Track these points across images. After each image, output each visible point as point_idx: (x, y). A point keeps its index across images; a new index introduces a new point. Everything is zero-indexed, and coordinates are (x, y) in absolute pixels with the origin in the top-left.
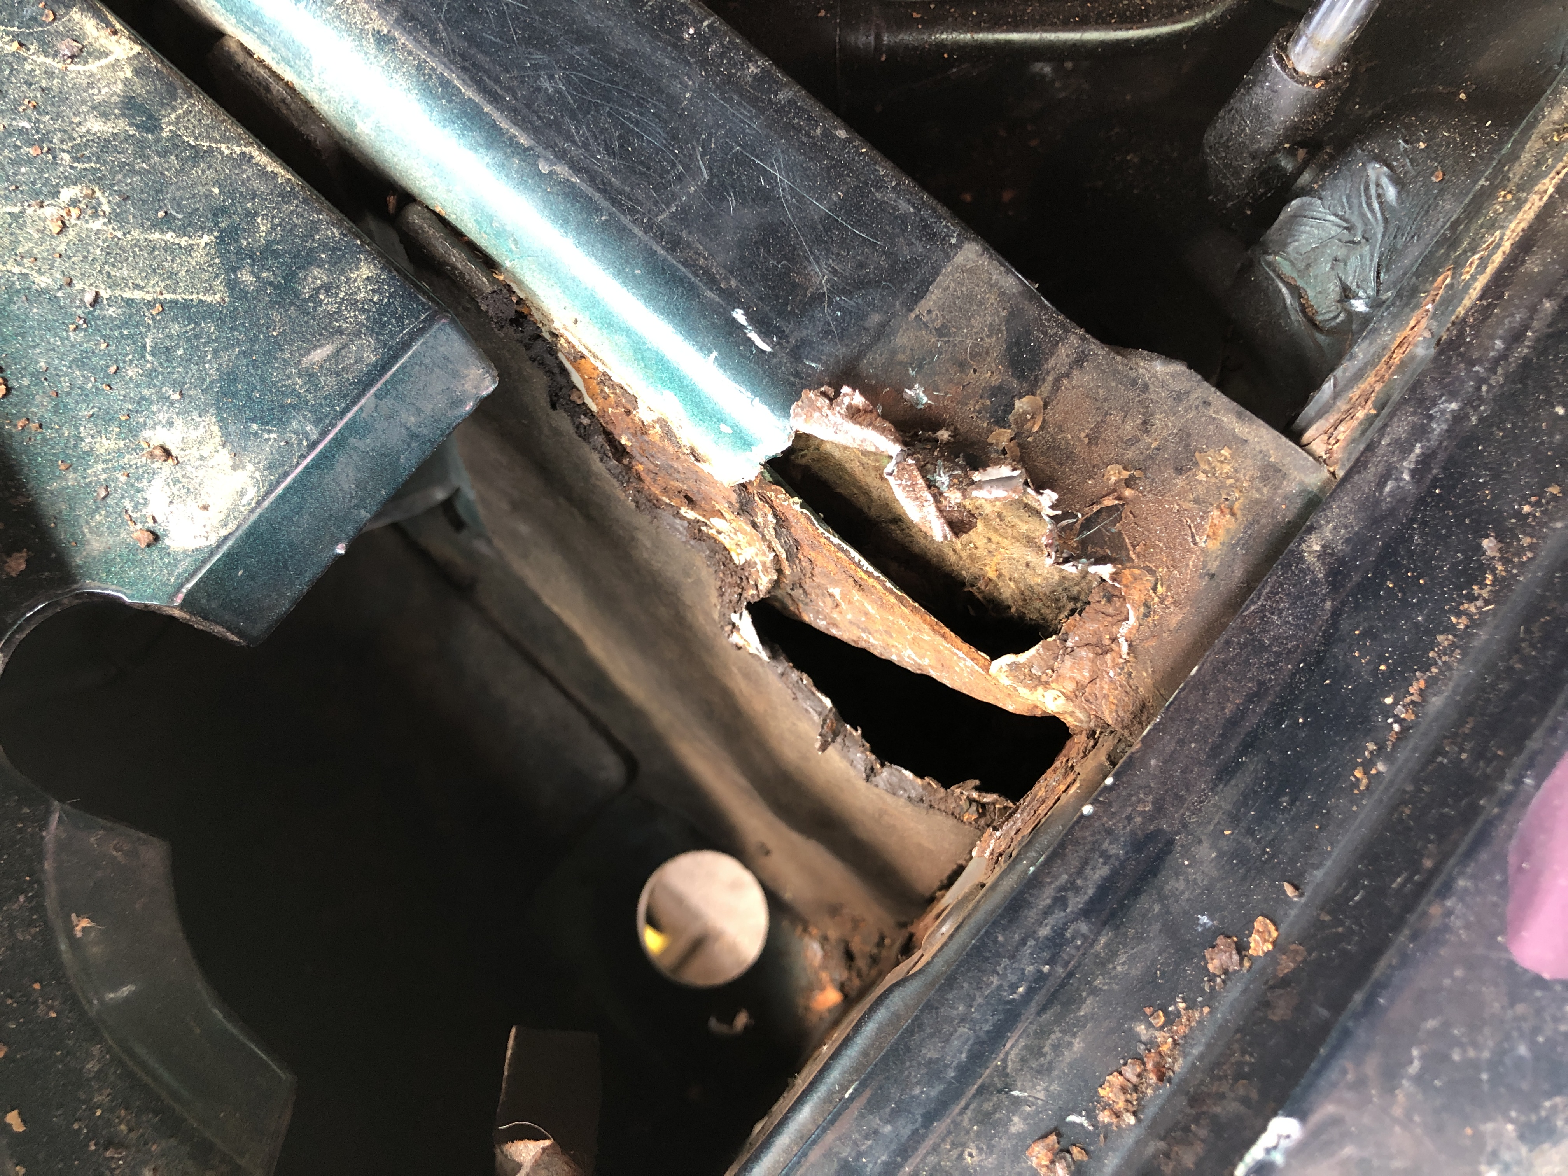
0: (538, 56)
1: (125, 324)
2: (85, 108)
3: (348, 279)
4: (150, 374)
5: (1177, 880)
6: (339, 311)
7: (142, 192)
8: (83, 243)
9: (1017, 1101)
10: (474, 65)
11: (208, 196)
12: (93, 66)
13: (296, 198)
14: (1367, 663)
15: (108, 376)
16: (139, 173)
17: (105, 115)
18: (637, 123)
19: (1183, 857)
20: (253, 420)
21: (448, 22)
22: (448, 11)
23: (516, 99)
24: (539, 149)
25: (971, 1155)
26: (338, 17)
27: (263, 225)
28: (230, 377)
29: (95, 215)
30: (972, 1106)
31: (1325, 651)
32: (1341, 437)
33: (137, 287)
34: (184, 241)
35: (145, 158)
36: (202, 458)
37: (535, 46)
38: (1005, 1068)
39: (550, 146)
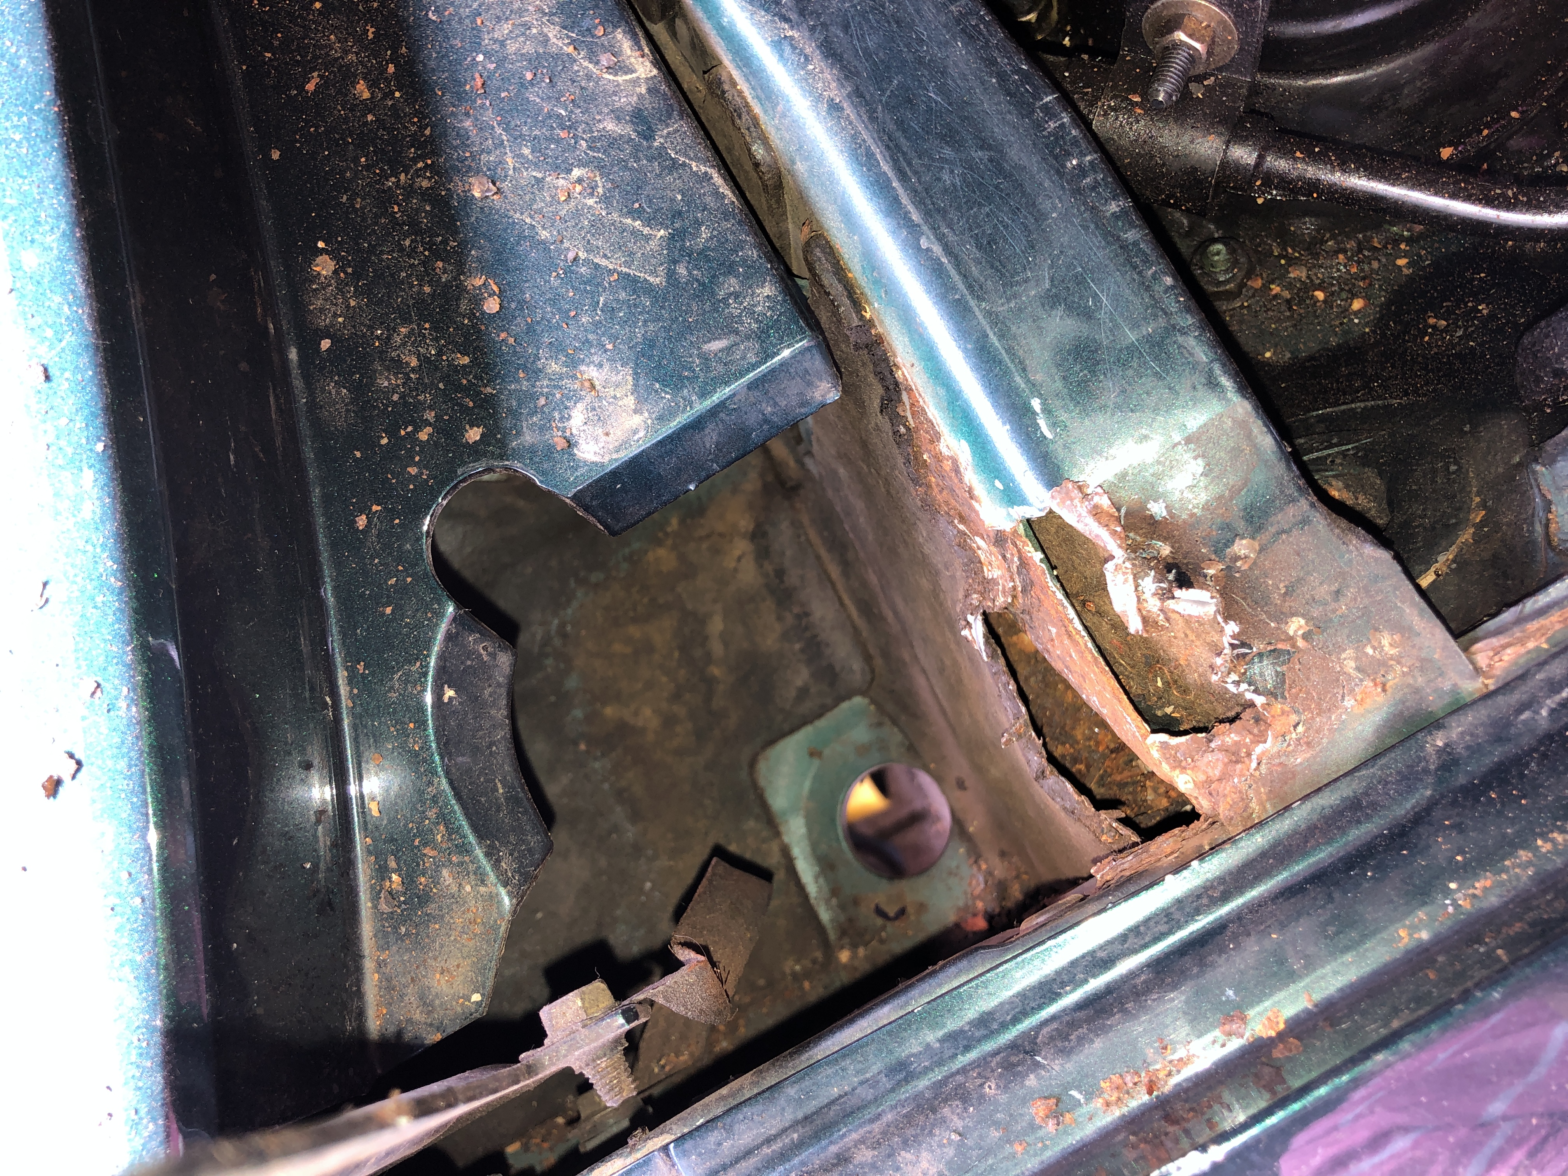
0: (948, 152)
1: (588, 282)
2: (605, 110)
3: (754, 293)
4: (597, 325)
5: (1220, 956)
6: (740, 316)
7: (628, 185)
8: (577, 214)
9: (1038, 1065)
10: (896, 146)
11: (673, 200)
12: (621, 79)
13: (734, 218)
14: (1446, 850)
15: (568, 317)
16: (630, 169)
17: (618, 119)
18: (1006, 227)
19: (1230, 941)
20: (657, 381)
21: (886, 106)
22: (889, 97)
23: (920, 182)
24: (925, 228)
25: (990, 1087)
26: (806, 80)
27: (705, 233)
28: (651, 343)
29: (592, 195)
30: (1002, 1055)
31: (1411, 828)
32: (1506, 658)
33: (605, 256)
34: (647, 230)
35: (637, 160)
36: (615, 397)
37: (947, 143)
38: (1036, 1038)
39: (934, 229)
